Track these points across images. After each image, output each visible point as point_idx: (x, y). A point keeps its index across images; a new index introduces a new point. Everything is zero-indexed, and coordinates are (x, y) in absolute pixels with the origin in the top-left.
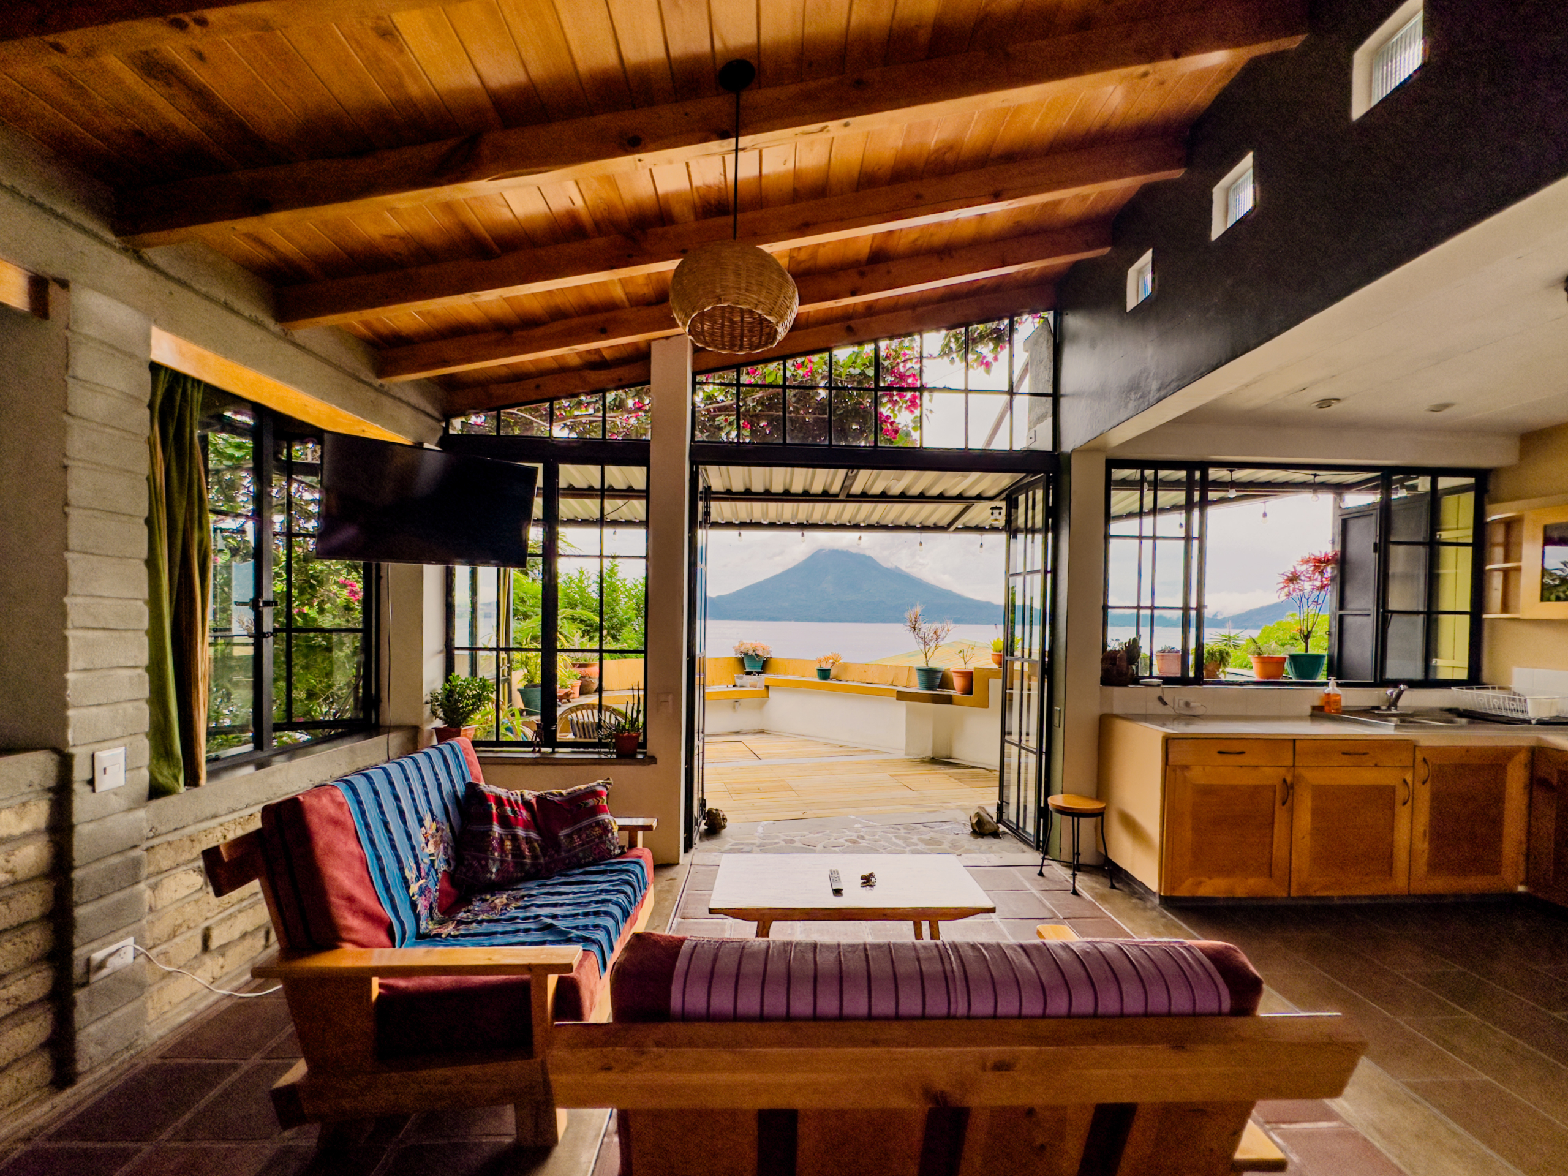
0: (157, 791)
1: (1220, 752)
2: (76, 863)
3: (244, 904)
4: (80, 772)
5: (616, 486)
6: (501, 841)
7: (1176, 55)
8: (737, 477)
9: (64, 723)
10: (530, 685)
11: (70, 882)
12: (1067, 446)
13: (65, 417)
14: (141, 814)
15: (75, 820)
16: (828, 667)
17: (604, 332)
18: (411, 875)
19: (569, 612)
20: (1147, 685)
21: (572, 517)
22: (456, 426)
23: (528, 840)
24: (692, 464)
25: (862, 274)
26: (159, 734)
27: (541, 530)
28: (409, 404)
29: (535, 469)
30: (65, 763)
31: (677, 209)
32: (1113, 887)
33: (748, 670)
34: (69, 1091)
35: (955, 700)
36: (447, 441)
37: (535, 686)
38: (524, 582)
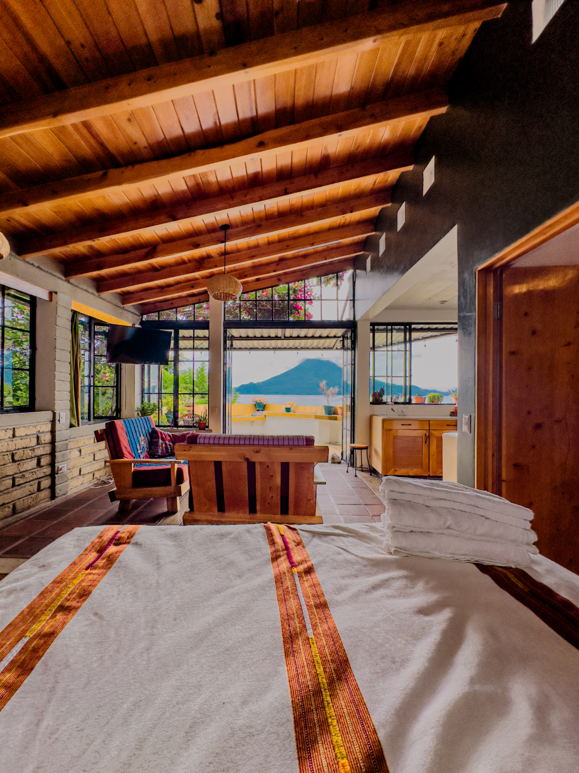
0: (71, 426)
1: (402, 425)
2: (56, 441)
3: (88, 464)
4: (57, 418)
5: (200, 336)
6: (162, 444)
7: (351, 212)
8: (243, 332)
9: (54, 404)
10: (169, 411)
11: (55, 446)
12: (357, 318)
13: (56, 326)
14: (68, 431)
15: (56, 430)
16: (290, 407)
17: (193, 287)
18: (138, 448)
19: (184, 385)
20: (389, 404)
21: (185, 347)
22: (145, 317)
23: (170, 445)
24: (224, 328)
25: (277, 265)
26: (72, 410)
27: (173, 352)
28: (130, 312)
29: (171, 333)
30: (54, 414)
31: (213, 255)
32: (371, 475)
33: (257, 409)
34: (54, 501)
35: (338, 418)
36: (142, 323)
37: (171, 412)
38: (166, 374)
